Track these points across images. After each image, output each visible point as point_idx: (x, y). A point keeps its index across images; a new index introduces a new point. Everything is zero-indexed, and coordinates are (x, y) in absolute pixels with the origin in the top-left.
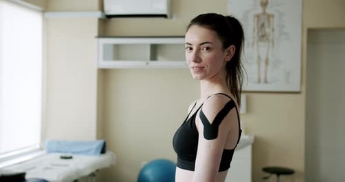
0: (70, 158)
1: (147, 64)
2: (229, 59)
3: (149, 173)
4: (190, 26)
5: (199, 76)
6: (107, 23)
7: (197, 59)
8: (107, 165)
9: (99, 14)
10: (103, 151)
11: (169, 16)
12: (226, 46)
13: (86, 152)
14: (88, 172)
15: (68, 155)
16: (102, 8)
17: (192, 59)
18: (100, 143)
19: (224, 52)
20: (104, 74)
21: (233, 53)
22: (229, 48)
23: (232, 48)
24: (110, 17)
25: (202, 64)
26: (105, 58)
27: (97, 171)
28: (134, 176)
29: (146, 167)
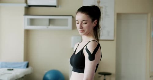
0: (12, 70)
1: (47, 27)
2: (95, 25)
3: (49, 76)
4: (77, 13)
5: (82, 34)
6: (28, 9)
7: (81, 27)
8: (29, 72)
9: (25, 5)
10: (27, 67)
11: (57, 6)
12: (93, 20)
13: (20, 67)
14: (21, 76)
15: (11, 68)
16: (26, 2)
17: (79, 27)
18: (26, 63)
19: (92, 23)
20: (27, 32)
21: (96, 23)
22: (95, 21)
23: (96, 21)
24: (30, 6)
25: (83, 29)
26: (28, 25)
27: (25, 75)
28: (42, 77)
29: (46, 73)
